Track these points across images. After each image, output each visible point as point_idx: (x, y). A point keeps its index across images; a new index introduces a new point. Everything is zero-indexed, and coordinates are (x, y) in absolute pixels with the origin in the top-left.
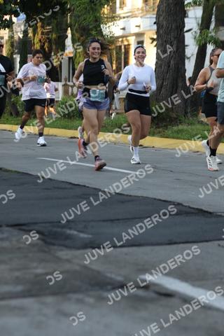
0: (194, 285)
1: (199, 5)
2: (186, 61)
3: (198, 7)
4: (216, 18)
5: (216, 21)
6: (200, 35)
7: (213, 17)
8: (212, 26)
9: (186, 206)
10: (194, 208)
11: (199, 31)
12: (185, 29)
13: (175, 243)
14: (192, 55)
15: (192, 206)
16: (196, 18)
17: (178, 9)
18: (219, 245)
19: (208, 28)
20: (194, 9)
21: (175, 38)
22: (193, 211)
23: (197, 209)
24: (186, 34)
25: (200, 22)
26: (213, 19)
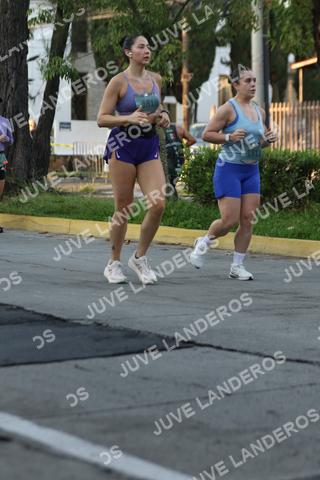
0: (40, 424)
1: (49, 22)
2: (30, 102)
3: (46, 25)
4: (72, 40)
5: (72, 45)
6: (50, 65)
7: (69, 38)
8: (67, 52)
9: (29, 311)
10: (40, 314)
11: (47, 60)
12: (29, 57)
13: (13, 365)
14: (38, 93)
15: (38, 311)
16: (44, 40)
17: (17, 27)
18: (76, 367)
19: (61, 54)
20: (41, 28)
21: (14, 69)
22: (38, 317)
23: (45, 315)
24: (30, 64)
25: (50, 46)
26: (69, 42)
